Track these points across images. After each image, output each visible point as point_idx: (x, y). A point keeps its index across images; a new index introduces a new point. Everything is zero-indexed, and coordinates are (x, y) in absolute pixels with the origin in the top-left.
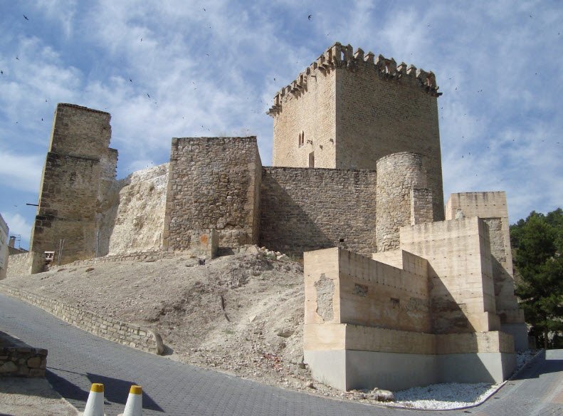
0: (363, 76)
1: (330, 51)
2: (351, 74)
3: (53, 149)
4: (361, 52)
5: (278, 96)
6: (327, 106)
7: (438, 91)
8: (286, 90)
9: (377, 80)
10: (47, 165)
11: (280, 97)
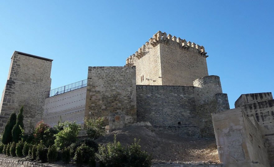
0: (172, 47)
1: (156, 36)
2: (167, 46)
3: (10, 78)
4: (170, 36)
5: (128, 60)
6: (156, 61)
7: (206, 55)
8: (133, 56)
9: (178, 49)
10: (7, 87)
11: (129, 60)
